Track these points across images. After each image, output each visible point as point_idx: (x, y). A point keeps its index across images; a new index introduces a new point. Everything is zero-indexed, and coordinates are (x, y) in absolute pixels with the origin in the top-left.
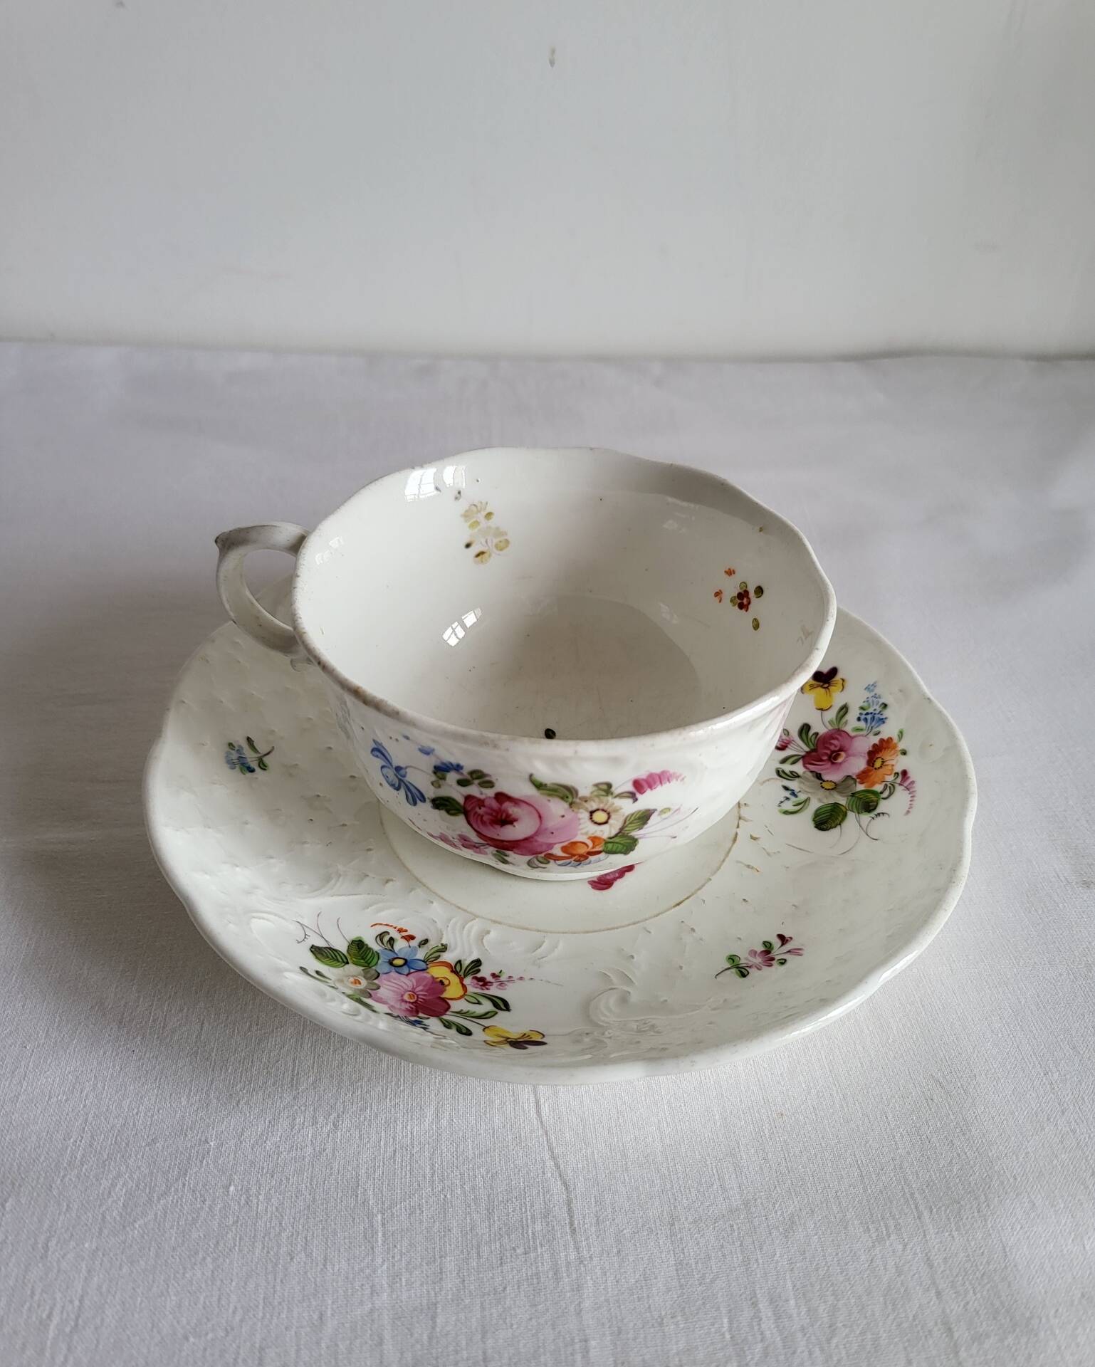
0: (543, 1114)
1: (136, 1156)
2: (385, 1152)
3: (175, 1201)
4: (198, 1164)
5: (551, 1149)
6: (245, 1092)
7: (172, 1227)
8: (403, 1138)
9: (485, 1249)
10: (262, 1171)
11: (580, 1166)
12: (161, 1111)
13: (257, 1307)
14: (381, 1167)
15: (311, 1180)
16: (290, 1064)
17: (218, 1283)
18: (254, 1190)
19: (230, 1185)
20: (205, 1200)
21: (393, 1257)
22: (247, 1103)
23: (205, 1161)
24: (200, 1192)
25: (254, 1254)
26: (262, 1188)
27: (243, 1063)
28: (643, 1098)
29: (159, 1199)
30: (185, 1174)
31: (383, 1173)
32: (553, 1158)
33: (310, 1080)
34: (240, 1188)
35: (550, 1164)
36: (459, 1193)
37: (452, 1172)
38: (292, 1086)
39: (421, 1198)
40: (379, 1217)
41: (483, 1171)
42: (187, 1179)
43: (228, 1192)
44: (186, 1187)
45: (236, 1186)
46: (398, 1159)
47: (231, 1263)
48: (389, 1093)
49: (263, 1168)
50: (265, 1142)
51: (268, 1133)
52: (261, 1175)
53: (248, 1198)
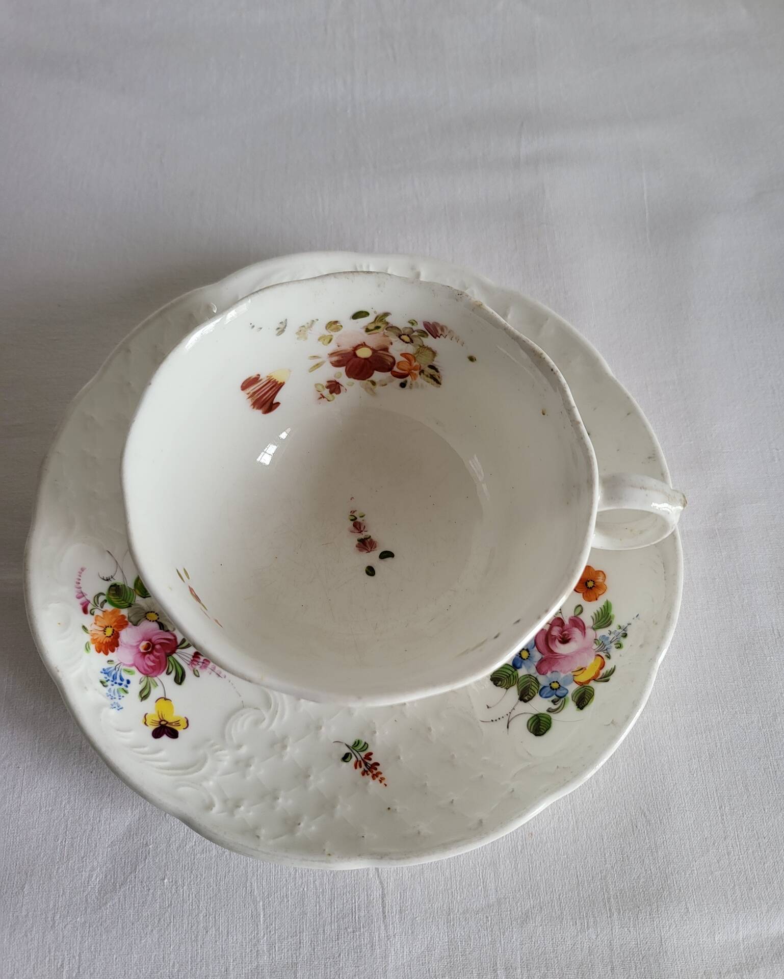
1: (103, 855)
3: (130, 889)
4: (143, 862)
7: (130, 908)
9: (327, 927)
10: (185, 867)
13: (187, 962)
15: (216, 875)
17: (162, 946)
18: (180, 882)
19: (164, 879)
20: (150, 889)
21: (270, 931)
23: (147, 859)
24: (146, 882)
25: (183, 927)
29: (120, 888)
30: (135, 869)
31: (263, 871)
34: (171, 880)
36: (312, 887)
39: (287, 889)
40: (261, 903)
42: (137, 873)
43: (164, 883)
44: (137, 878)
45: (168, 879)
47: (170, 933)
50: (185, 846)
51: (187, 839)
52: (184, 871)
53: (177, 888)
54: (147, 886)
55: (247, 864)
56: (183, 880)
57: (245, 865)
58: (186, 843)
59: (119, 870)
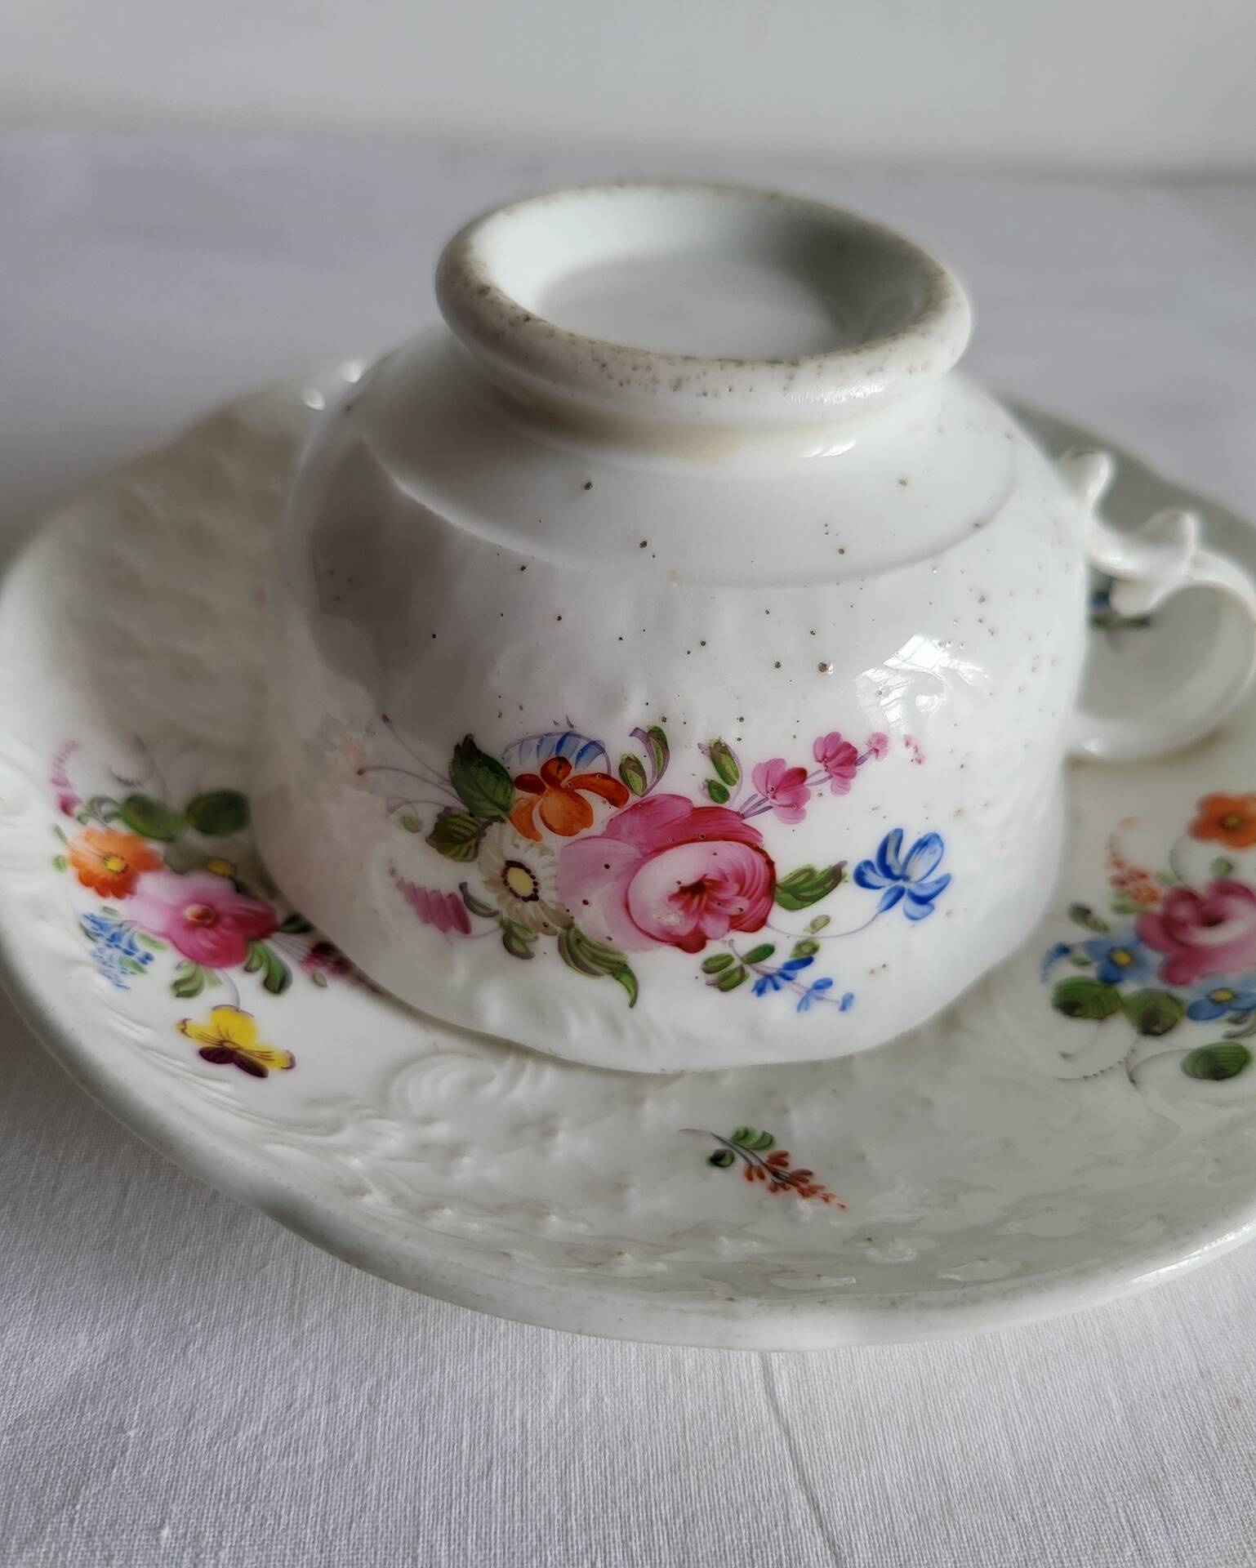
0: (779, 1392)
2: (472, 1460)
3: (51, 1555)
4: (103, 1476)
5: (798, 1466)
6: (199, 1325)
8: (505, 1433)
10: (228, 1496)
11: (859, 1504)
12: (36, 1360)
14: (463, 1496)
15: (323, 1520)
16: (288, 1271)
18: (209, 1538)
19: (161, 1527)
20: (111, 1557)
22: (202, 1350)
23: (115, 1470)
24: (101, 1537)
26: (225, 1534)
27: (199, 1266)
28: (970, 1364)
29: (20, 1550)
30: (75, 1498)
31: (467, 1509)
32: (805, 1484)
33: (327, 1305)
34: (181, 1531)
35: (798, 1498)
36: (620, 1556)
37: (605, 1511)
38: (291, 1317)
41: (666, 1510)
42: (78, 1507)
43: (157, 1540)
44: (75, 1525)
45: (175, 1528)
46: (497, 1481)
48: (477, 1337)
49: (229, 1490)
50: (236, 1433)
51: (241, 1415)
52: (225, 1506)
53: (198, 1555)
54: (105, 1547)
55: (417, 1492)
56: (221, 1532)
57: (411, 1491)
58: (238, 1426)
59: (26, 1499)
